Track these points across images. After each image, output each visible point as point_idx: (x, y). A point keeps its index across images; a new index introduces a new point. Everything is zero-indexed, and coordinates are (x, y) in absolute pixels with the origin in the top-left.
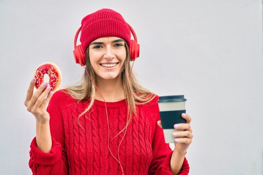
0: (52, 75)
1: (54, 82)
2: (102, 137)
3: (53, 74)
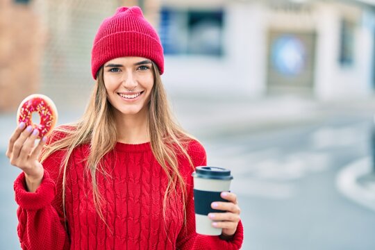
0: (43, 112)
1: (46, 121)
2: (118, 193)
3: (45, 110)
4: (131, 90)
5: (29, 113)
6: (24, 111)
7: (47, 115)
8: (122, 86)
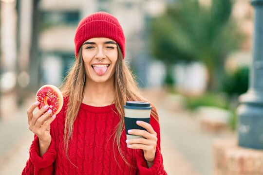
4: (100, 61)
5: (42, 99)
6: (39, 98)
7: (54, 98)
8: (94, 59)
